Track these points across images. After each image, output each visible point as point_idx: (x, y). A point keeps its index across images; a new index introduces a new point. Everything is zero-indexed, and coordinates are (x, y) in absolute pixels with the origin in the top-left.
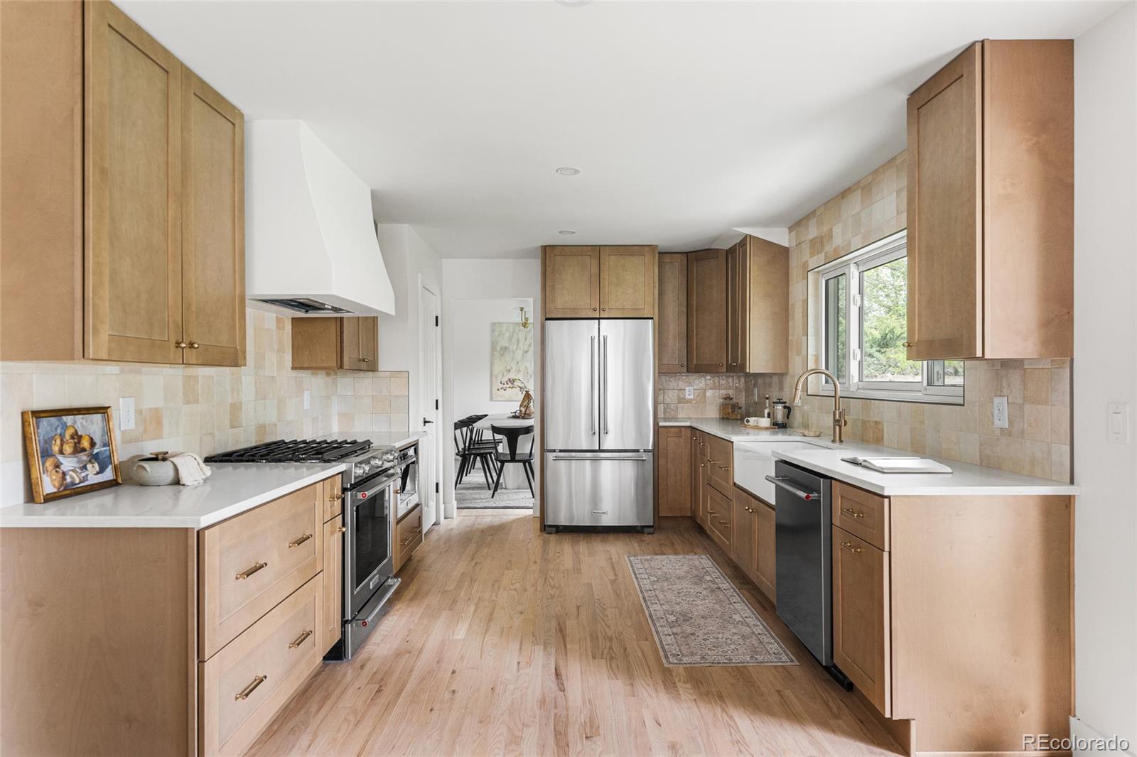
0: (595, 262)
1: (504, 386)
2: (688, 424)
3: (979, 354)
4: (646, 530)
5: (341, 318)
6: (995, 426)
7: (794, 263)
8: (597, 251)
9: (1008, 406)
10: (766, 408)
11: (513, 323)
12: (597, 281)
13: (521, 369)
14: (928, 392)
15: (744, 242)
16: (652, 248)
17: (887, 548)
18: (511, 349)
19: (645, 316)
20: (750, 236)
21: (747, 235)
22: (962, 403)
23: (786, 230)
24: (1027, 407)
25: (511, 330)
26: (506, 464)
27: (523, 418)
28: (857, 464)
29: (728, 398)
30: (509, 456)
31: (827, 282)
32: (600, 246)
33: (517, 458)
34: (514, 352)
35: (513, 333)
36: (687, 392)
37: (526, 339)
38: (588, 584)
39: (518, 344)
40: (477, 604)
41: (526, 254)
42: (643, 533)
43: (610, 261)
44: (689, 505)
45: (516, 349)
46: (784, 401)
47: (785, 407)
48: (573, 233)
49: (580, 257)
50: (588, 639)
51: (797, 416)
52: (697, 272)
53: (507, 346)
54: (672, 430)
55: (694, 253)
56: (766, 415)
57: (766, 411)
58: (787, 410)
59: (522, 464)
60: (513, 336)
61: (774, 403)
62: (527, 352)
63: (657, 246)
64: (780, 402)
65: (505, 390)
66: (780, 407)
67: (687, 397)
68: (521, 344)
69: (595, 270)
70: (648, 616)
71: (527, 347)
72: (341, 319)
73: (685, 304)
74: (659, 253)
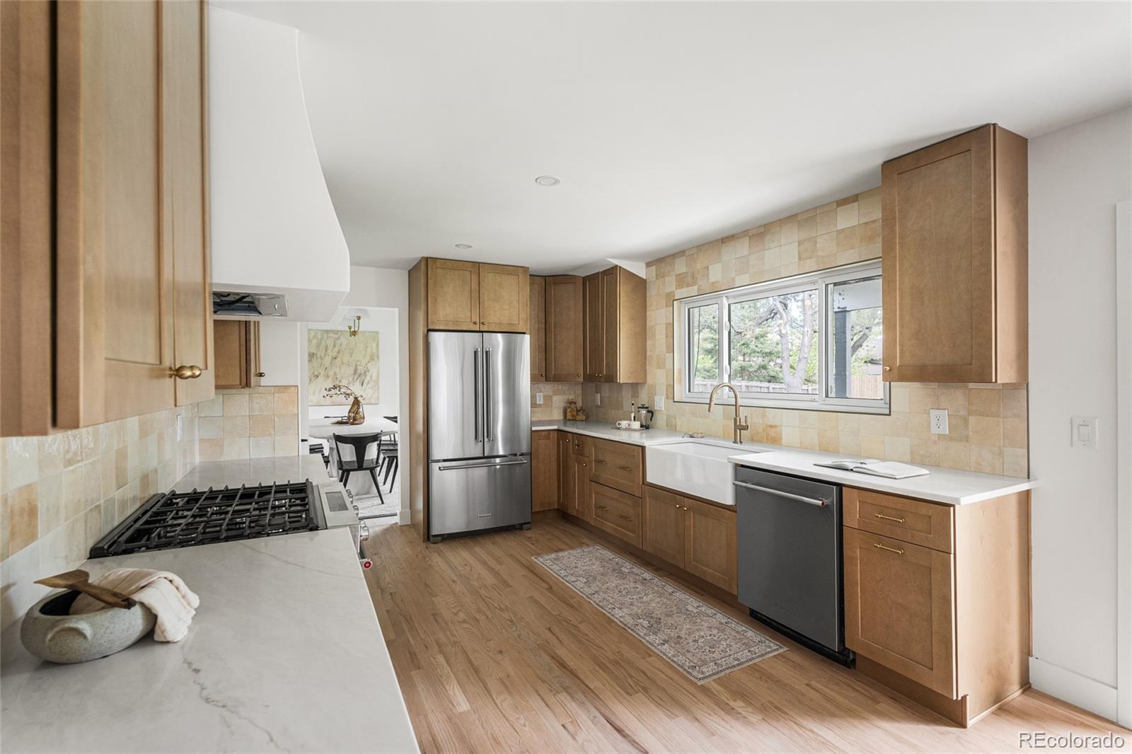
0: (475, 277)
1: (330, 393)
2: (555, 427)
3: (994, 380)
4: (524, 526)
5: (246, 321)
6: (932, 432)
7: (652, 292)
8: (477, 267)
9: (949, 418)
10: (632, 412)
11: (321, 330)
12: (477, 297)
13: (330, 374)
14: (827, 402)
15: (612, 271)
16: (525, 269)
17: (953, 552)
18: (318, 356)
19: (520, 331)
20: (620, 267)
21: (616, 266)
22: (888, 413)
23: (644, 265)
24: (972, 420)
25: (319, 337)
26: (351, 473)
27: (352, 424)
28: (847, 470)
29: (571, 402)
30: (356, 464)
31: (689, 310)
32: (479, 263)
33: (365, 466)
34: (321, 358)
35: (321, 340)
36: (538, 398)
37: (335, 346)
38: (530, 597)
39: (326, 350)
40: (441, 652)
41: (394, 265)
42: (522, 529)
43: (489, 278)
44: (556, 499)
45: (325, 356)
46: (646, 406)
47: (648, 411)
48: (470, 247)
49: (461, 272)
50: (597, 668)
51: (660, 419)
52: (555, 293)
53: (316, 352)
54: (543, 433)
55: (551, 278)
56: (633, 419)
57: (633, 415)
58: (650, 414)
59: (369, 471)
60: (321, 343)
61: (639, 408)
62: (335, 358)
63: (528, 268)
64: (643, 407)
65: (331, 397)
66: (644, 412)
67: (538, 403)
68: (329, 351)
69: (475, 286)
70: (623, 626)
71: (336, 353)
72: (247, 323)
73: (544, 321)
74: (530, 275)
